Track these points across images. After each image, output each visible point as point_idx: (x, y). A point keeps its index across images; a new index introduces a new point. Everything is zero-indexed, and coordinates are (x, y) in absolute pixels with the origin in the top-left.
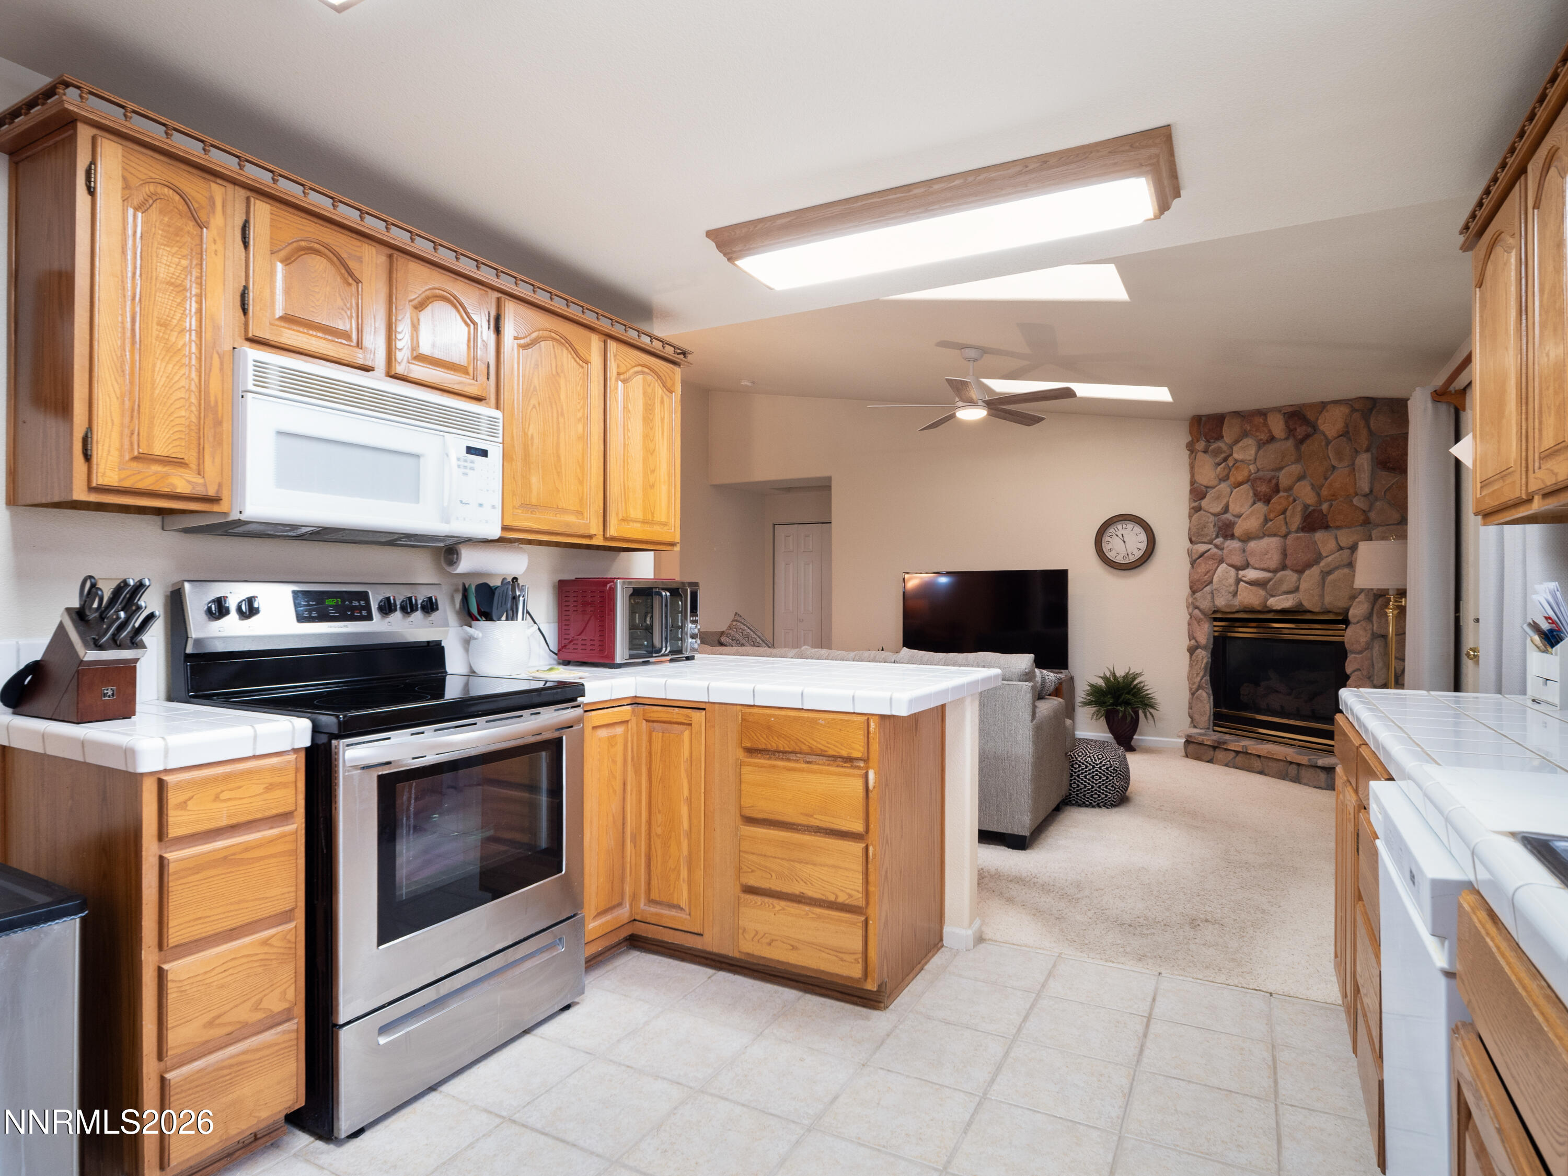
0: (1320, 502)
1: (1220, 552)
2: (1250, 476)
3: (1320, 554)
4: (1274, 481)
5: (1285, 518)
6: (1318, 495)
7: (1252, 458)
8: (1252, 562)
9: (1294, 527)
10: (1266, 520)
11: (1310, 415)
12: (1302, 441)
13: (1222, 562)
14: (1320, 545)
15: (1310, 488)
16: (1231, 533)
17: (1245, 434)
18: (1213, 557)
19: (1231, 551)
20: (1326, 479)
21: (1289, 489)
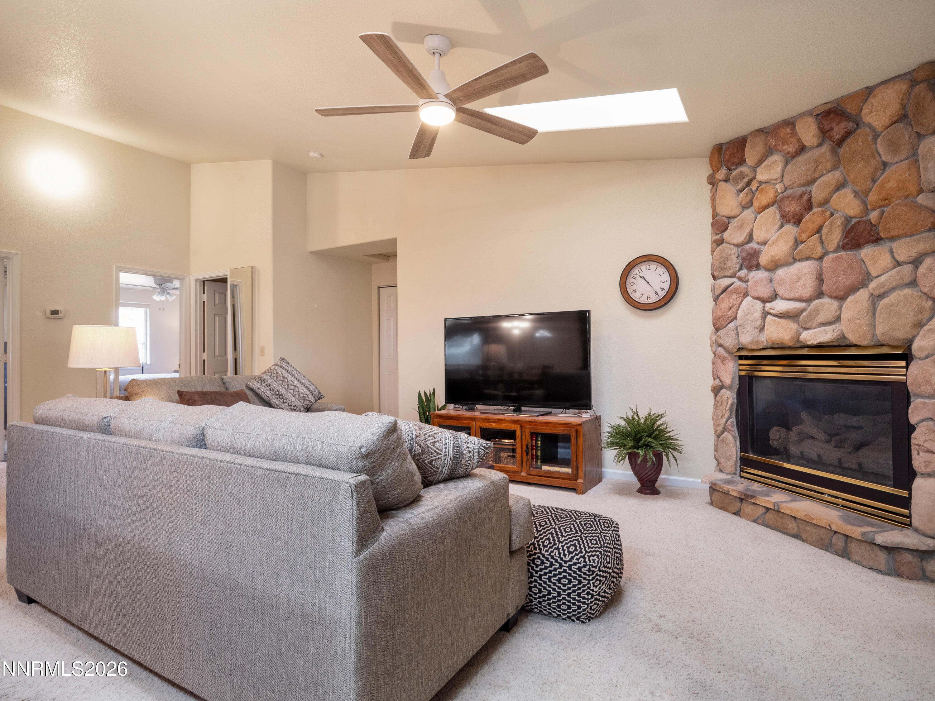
0: (866, 211)
1: (743, 285)
2: (777, 196)
3: (869, 274)
4: (806, 197)
5: (821, 237)
6: (864, 203)
7: (778, 175)
8: (780, 292)
9: (832, 246)
10: (797, 243)
11: (851, 109)
12: (840, 143)
13: (747, 295)
14: (868, 263)
15: (852, 196)
16: (755, 263)
17: (769, 151)
18: (736, 292)
19: (756, 282)
20: (874, 181)
21: (825, 202)
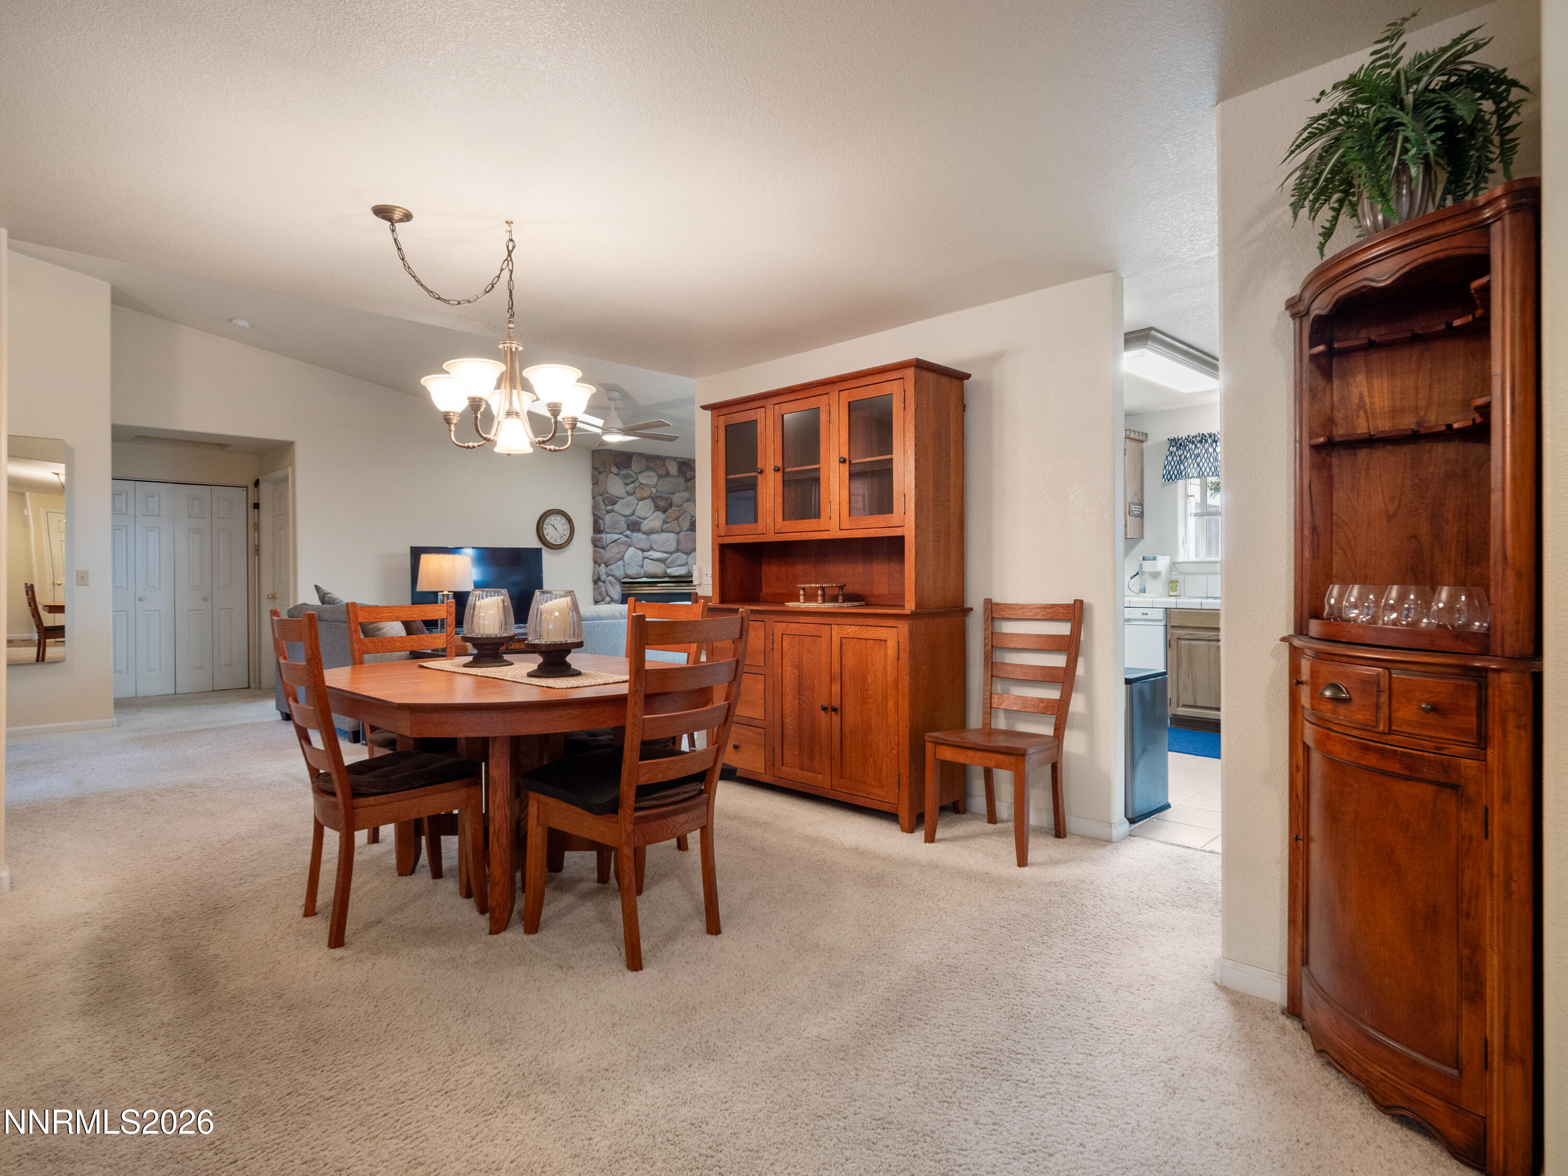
1: (629, 540)
2: (652, 494)
4: (669, 500)
5: (678, 523)
7: (653, 484)
9: (685, 528)
10: (665, 522)
12: (689, 480)
13: (631, 547)
16: (637, 528)
17: (648, 469)
18: (624, 543)
19: (639, 539)
21: (680, 506)
